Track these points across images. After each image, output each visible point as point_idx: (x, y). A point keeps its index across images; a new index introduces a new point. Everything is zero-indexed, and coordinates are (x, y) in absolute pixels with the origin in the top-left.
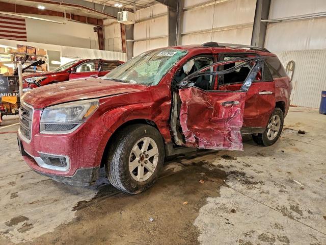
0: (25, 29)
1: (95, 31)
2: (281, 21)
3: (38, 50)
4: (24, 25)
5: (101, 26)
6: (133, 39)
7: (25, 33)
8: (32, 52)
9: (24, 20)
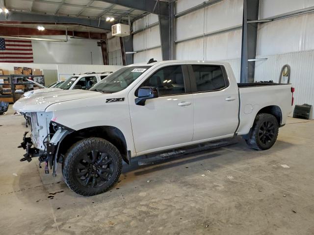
0: (31, 50)
1: (99, 46)
2: (273, 20)
3: (35, 70)
4: (31, 46)
5: (104, 40)
6: (133, 51)
7: (32, 54)
8: (29, 73)
9: (30, 42)
